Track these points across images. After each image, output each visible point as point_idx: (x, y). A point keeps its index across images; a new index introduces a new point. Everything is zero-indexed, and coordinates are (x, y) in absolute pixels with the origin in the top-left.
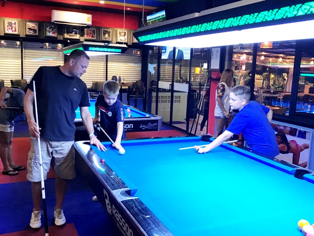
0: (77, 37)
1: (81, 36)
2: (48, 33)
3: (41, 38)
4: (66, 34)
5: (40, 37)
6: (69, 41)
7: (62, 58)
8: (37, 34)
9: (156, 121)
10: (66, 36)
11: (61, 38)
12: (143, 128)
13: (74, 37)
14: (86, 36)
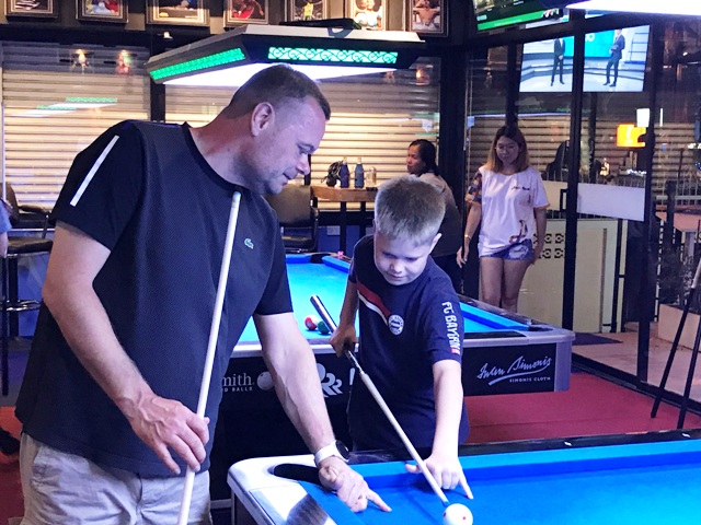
0: (199, 17)
1: (212, 15)
2: (90, 7)
3: (67, 24)
4: (156, 10)
5: (60, 19)
6: (167, 35)
7: (141, 98)
8: (50, 11)
9: (548, 350)
10: (159, 15)
11: (137, 23)
12: (492, 378)
13: (187, 20)
14: (230, 13)
